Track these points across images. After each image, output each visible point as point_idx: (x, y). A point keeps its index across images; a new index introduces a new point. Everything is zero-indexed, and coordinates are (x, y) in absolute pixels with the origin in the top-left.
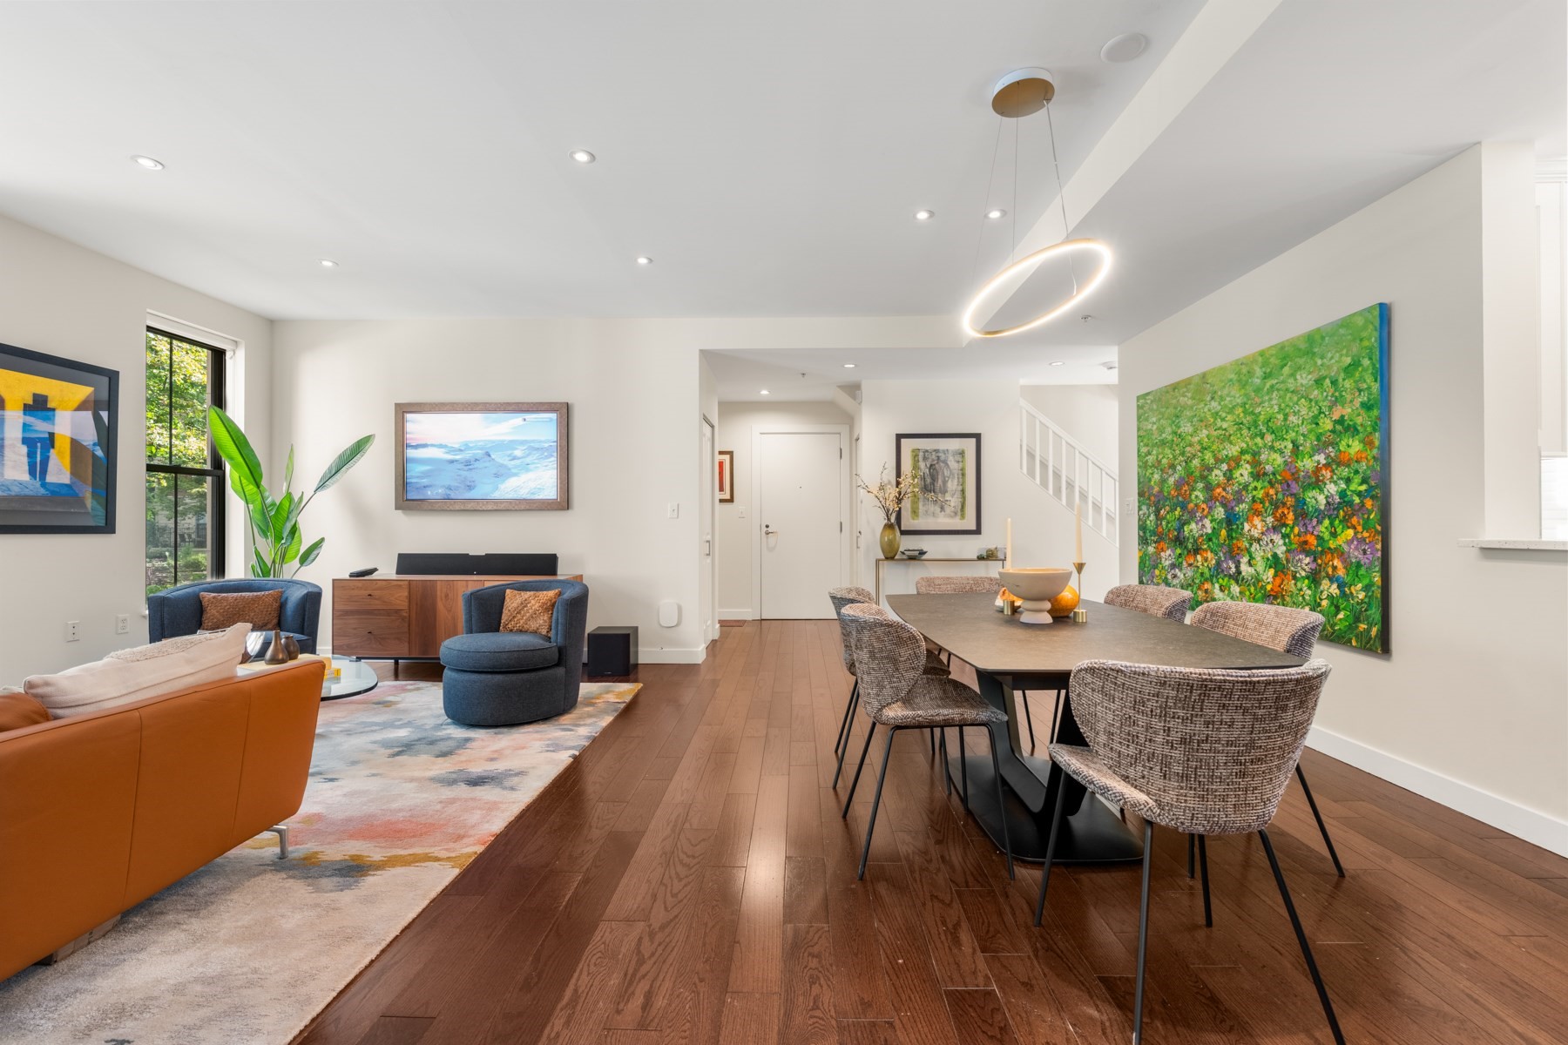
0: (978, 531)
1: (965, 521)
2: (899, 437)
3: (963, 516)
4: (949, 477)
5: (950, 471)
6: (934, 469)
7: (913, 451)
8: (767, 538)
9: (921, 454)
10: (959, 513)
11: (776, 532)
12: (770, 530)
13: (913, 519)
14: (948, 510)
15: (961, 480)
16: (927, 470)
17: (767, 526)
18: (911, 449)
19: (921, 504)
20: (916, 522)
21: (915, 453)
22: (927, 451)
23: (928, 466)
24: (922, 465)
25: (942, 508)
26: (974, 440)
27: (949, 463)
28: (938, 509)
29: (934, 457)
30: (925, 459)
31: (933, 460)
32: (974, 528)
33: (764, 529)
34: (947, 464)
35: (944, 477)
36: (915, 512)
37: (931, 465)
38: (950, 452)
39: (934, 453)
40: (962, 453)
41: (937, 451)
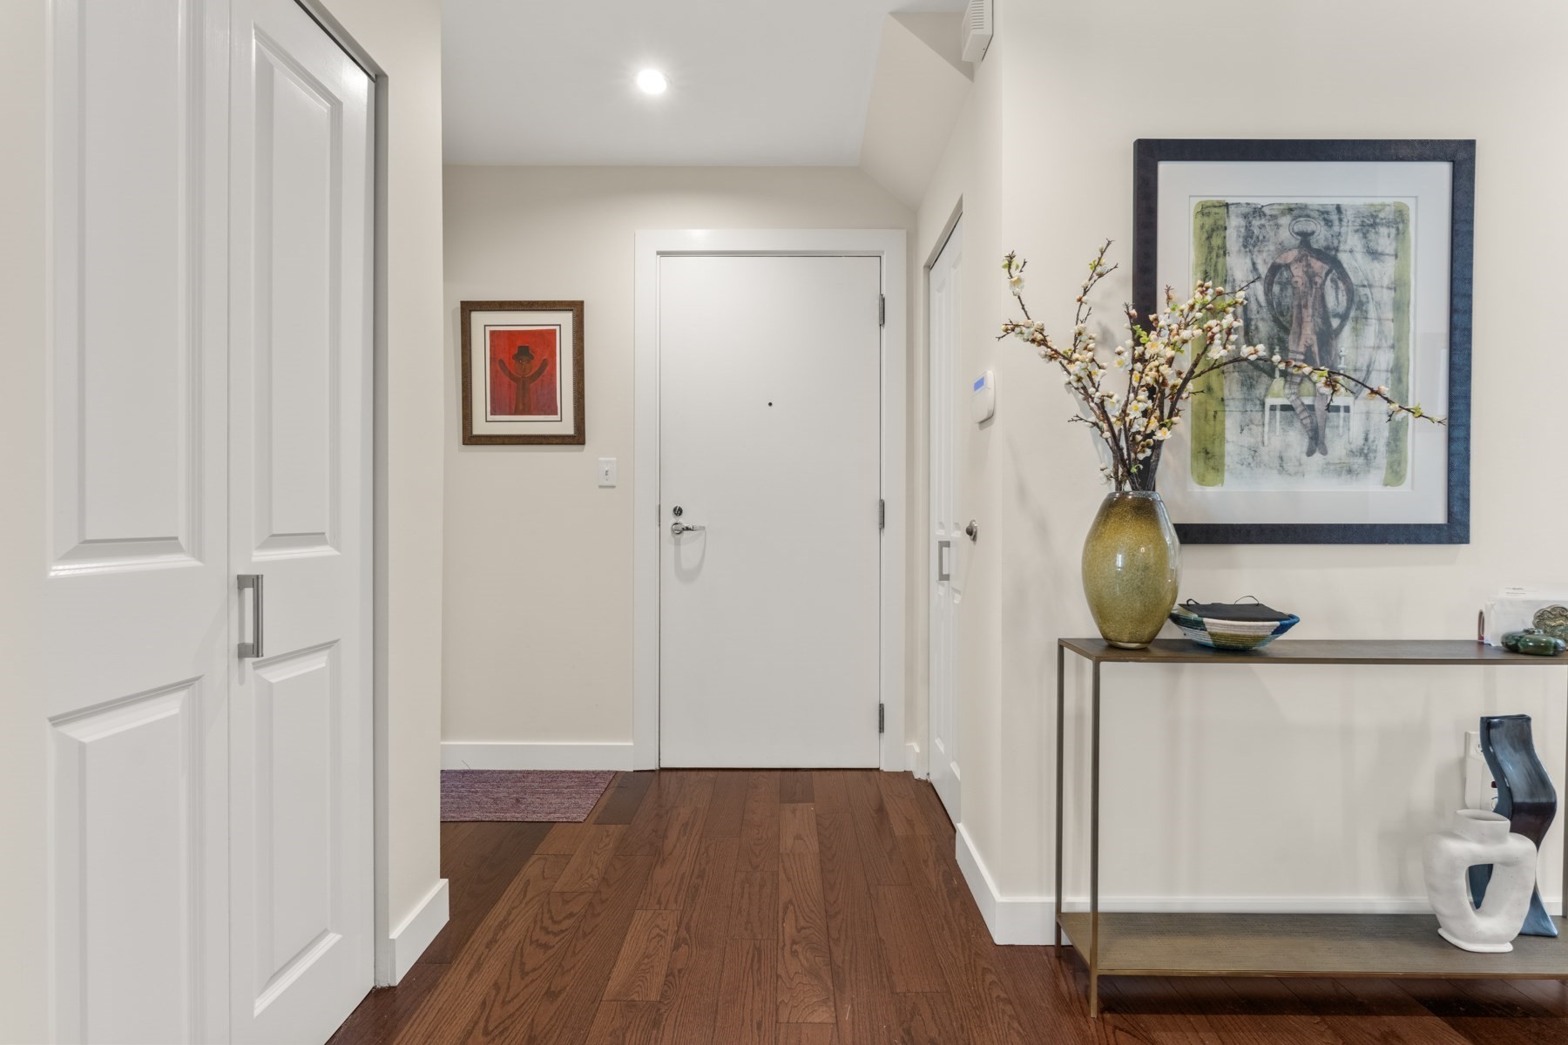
0: (1454, 529)
1: (1404, 488)
2: (1150, 154)
3: (1396, 473)
4: (1344, 318)
5: (1351, 292)
6: (1283, 286)
7: (1204, 210)
8: (678, 543)
9: (1235, 223)
10: (1382, 458)
11: (703, 528)
12: (684, 521)
13: (1202, 481)
14: (1338, 445)
15: (1390, 327)
16: (1259, 288)
17: (678, 512)
18: (1195, 201)
19: (1231, 423)
20: (1209, 490)
21: (1212, 219)
22: (1258, 212)
23: (1263, 270)
24: (1238, 266)
25: (1316, 441)
26: (1443, 170)
27: (1344, 257)
28: (1296, 440)
29: (1285, 235)
30: (1250, 241)
31: (1283, 249)
32: (1438, 516)
33: (669, 519)
34: (1335, 264)
35: (1325, 317)
36: (1208, 456)
37: (1275, 269)
38: (1349, 215)
39: (1285, 221)
40: (1399, 220)
41: (1296, 211)
